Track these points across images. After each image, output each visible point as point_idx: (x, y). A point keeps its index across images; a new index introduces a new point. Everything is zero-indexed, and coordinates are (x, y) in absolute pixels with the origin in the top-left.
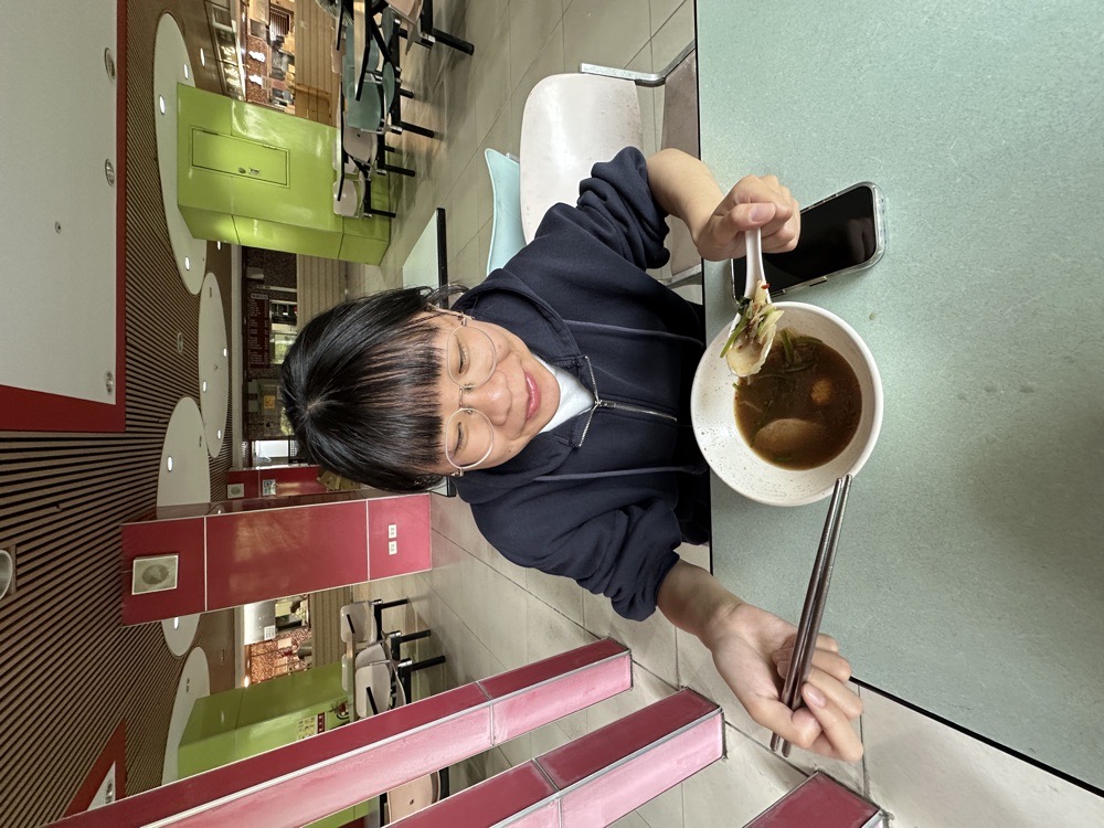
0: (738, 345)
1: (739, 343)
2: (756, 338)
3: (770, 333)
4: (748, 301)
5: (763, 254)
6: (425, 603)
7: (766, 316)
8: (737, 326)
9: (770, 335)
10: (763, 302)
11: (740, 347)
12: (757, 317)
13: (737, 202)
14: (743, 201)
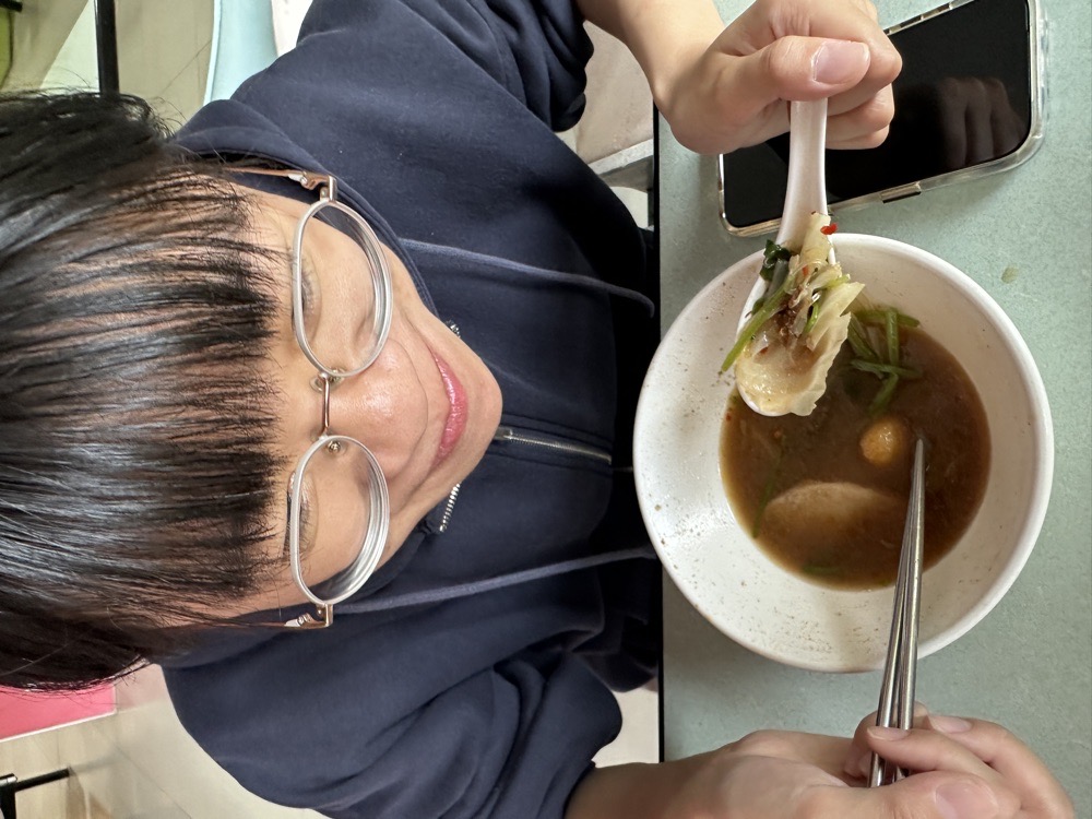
0: (759, 348)
1: (764, 341)
2: (804, 336)
3: (833, 328)
4: (786, 255)
5: (828, 152)
6: (103, 776)
7: (824, 291)
8: (759, 305)
9: (833, 337)
10: (820, 263)
11: (764, 351)
12: (807, 292)
13: (778, 29)
14: (793, 30)
